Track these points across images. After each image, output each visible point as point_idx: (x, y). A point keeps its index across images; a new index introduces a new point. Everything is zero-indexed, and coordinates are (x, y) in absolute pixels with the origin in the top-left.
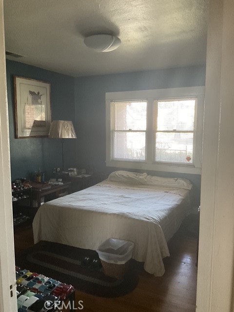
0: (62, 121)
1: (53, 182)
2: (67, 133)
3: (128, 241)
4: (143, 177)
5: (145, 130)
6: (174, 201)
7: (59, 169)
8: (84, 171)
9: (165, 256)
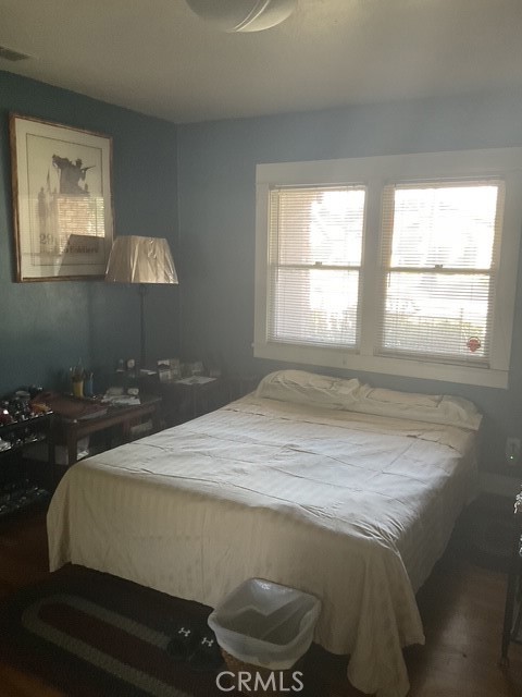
0: (140, 239)
1: (114, 397)
2: (153, 268)
3: (304, 591)
4: (347, 390)
5: (359, 265)
6: (437, 465)
7: (133, 362)
8: (197, 367)
9: (410, 640)
